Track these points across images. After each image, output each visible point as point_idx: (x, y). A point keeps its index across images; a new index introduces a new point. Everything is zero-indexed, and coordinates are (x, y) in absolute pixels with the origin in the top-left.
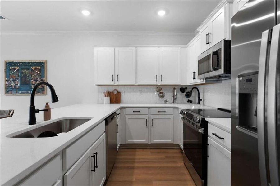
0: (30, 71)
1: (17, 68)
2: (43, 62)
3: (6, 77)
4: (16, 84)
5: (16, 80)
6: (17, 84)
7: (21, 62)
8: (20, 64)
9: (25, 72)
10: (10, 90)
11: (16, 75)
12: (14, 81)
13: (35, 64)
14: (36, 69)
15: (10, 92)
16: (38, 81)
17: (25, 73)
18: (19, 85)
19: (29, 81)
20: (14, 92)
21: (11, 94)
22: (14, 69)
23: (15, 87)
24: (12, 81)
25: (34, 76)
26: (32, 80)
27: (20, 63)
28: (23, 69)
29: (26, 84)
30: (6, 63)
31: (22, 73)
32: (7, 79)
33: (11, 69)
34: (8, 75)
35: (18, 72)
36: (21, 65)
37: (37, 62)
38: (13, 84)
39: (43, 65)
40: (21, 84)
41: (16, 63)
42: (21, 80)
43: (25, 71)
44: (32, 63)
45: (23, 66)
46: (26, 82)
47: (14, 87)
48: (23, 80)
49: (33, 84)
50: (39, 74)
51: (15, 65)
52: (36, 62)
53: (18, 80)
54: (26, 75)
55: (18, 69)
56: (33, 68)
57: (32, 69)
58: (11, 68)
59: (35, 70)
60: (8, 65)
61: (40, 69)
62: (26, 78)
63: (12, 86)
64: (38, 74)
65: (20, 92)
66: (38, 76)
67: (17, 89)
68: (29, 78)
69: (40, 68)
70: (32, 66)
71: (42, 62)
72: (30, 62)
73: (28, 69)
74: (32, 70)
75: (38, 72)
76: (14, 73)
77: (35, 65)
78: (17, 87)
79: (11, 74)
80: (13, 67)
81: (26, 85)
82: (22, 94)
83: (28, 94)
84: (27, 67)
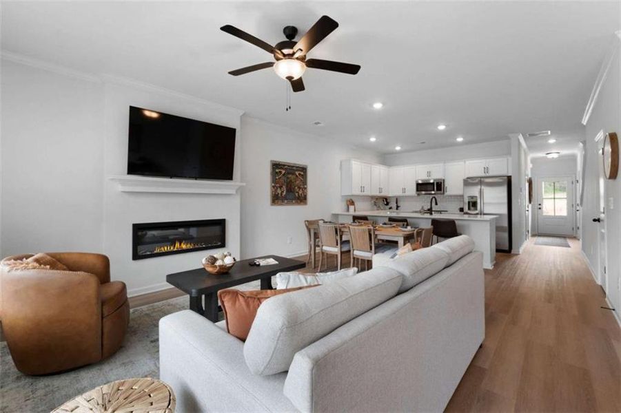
0: (294, 176)
1: (283, 172)
2: (305, 167)
3: (272, 183)
4: (282, 192)
7: (286, 164)
8: (286, 167)
10: (277, 199)
11: (282, 180)
12: (281, 187)
13: (299, 168)
14: (299, 174)
15: (276, 201)
16: (301, 188)
17: (290, 179)
18: (284, 193)
19: (294, 188)
20: (279, 202)
21: (277, 203)
22: (280, 172)
23: (281, 195)
24: (279, 187)
25: (298, 182)
26: (296, 188)
28: (288, 173)
29: (291, 192)
30: (272, 164)
31: (288, 178)
32: (273, 185)
33: (277, 173)
34: (274, 179)
35: (284, 177)
38: (279, 191)
39: (305, 171)
40: (287, 191)
41: (282, 165)
42: (287, 187)
43: (290, 176)
44: (296, 167)
45: (288, 170)
46: (291, 190)
48: (289, 186)
49: (297, 192)
50: (302, 180)
51: (281, 168)
53: (284, 187)
54: (291, 181)
55: (284, 174)
56: (297, 173)
58: (277, 171)
60: (274, 167)
62: (291, 185)
63: (278, 194)
65: (286, 201)
66: (301, 183)
67: (282, 197)
68: (293, 185)
69: (302, 173)
70: (297, 170)
72: (294, 167)
73: (293, 174)
74: (297, 176)
76: (280, 178)
77: (299, 170)
78: (283, 195)
79: (277, 179)
80: (279, 170)
82: (287, 204)
83: (293, 204)
84: (291, 171)
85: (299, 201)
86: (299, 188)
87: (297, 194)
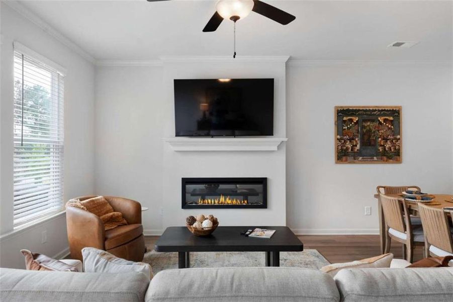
0: (376, 124)
1: (356, 119)
2: (397, 109)
3: (338, 135)
4: (353, 146)
5: (353, 139)
6: (356, 146)
7: (361, 109)
8: (360, 112)
9: (369, 126)
10: (344, 156)
11: (354, 130)
12: (351, 140)
13: (384, 112)
14: (385, 120)
15: (344, 158)
16: (389, 140)
17: (368, 128)
18: (358, 148)
19: (375, 141)
20: (350, 159)
21: (346, 160)
22: (351, 120)
23: (352, 150)
24: (348, 140)
25: (382, 131)
26: (380, 139)
27: (359, 110)
28: (365, 121)
29: (370, 145)
30: (338, 110)
31: (363, 127)
32: (339, 137)
33: (345, 121)
34: (341, 130)
35: (357, 125)
36: (362, 114)
37: (387, 110)
38: (349, 145)
39: (396, 114)
40: (363, 144)
41: (353, 110)
42: (362, 139)
43: (369, 123)
44: (379, 110)
45: (365, 116)
46: (370, 143)
47: (350, 150)
48: (366, 137)
49: (381, 146)
50: (391, 129)
51: (352, 115)
52: (385, 110)
53: (357, 139)
54: (370, 131)
55: (357, 121)
56: (381, 119)
57: (379, 120)
58: (345, 119)
59: (384, 122)
60: (340, 114)
61: (392, 121)
62: (370, 136)
63: (347, 148)
64: (389, 129)
65: (361, 158)
66: (389, 132)
67: (355, 152)
68: (374, 135)
69: (391, 118)
70: (379, 115)
71: (394, 109)
72: (376, 110)
73: (373, 121)
74: (380, 123)
75: (390, 126)
76: (350, 128)
77: (385, 115)
78: (356, 150)
79: (345, 129)
80: (349, 118)
81: (370, 147)
82: (364, 161)
83: (373, 162)
84: (371, 117)
85: (385, 158)
86: (386, 140)
87: (381, 149)
